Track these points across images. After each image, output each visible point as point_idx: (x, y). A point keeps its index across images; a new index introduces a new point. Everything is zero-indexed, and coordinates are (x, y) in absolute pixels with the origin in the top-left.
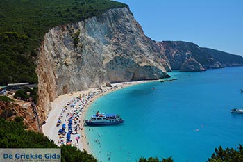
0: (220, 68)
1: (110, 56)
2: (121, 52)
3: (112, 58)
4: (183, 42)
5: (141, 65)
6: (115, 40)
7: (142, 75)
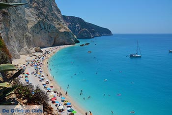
0: (99, 36)
1: (34, 20)
2: (43, 17)
3: (36, 23)
4: (74, 17)
5: (60, 31)
6: (35, 4)
7: (61, 40)
